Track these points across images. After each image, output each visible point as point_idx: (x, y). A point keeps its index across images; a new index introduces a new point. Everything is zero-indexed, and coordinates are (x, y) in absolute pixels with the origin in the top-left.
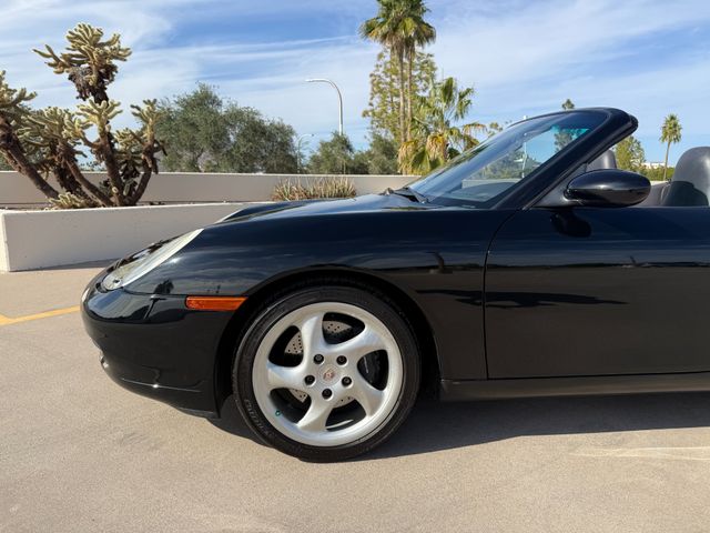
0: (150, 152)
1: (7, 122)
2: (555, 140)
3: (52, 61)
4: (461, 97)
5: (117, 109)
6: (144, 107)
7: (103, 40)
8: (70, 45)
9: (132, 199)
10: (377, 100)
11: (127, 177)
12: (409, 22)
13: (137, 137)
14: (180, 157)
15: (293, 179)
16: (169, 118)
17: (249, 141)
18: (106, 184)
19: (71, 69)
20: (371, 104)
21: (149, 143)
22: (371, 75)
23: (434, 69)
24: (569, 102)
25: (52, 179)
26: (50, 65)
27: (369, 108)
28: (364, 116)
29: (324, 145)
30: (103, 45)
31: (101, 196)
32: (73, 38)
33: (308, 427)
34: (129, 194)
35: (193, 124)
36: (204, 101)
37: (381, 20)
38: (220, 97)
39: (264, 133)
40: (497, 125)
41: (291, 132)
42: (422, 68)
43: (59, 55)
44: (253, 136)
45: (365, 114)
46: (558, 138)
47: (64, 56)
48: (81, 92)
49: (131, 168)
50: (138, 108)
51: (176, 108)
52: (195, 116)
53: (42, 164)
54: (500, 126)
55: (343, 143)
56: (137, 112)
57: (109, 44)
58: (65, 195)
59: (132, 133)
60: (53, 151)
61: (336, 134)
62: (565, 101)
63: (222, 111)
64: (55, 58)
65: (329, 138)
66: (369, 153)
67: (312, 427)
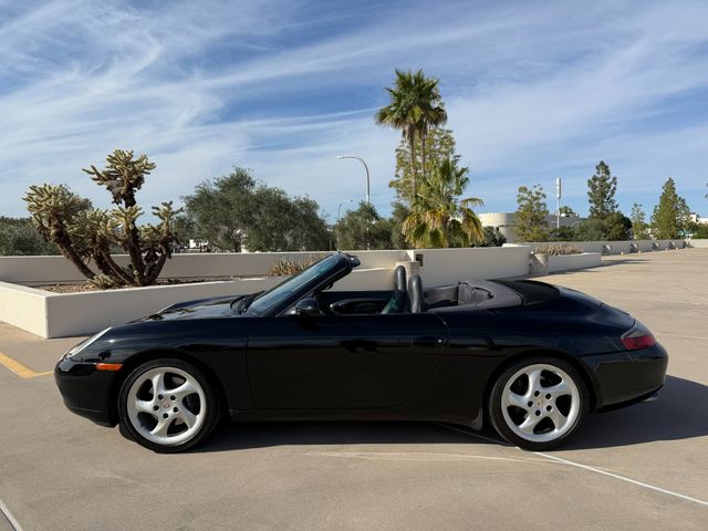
0: (166, 242)
1: (61, 222)
2: (589, 198)
3: (95, 176)
4: (458, 175)
5: (139, 212)
6: (162, 208)
7: (133, 160)
8: (109, 164)
9: (150, 279)
10: (401, 172)
11: (148, 261)
12: (417, 111)
13: (157, 231)
14: (217, 230)
15: (288, 257)
16: (209, 197)
17: (275, 216)
18: (130, 266)
19: (109, 182)
20: (397, 176)
21: (165, 235)
22: (397, 150)
23: (453, 144)
24: (602, 164)
25: (91, 264)
26: (94, 179)
27: (396, 179)
28: (390, 186)
29: (351, 214)
30: (133, 163)
31: (126, 276)
32: (111, 159)
33: (157, 434)
34: (149, 274)
35: (228, 203)
36: (239, 182)
37: (393, 109)
38: (253, 179)
39: (287, 210)
40: (525, 189)
41: (316, 206)
42: (442, 144)
43: (100, 172)
44: (279, 212)
45: (392, 184)
46: (591, 196)
47: (104, 173)
48: (115, 198)
49: (152, 254)
50: (158, 209)
51: (216, 188)
52: (230, 197)
53: (86, 252)
54: (529, 190)
55: (369, 212)
56: (156, 211)
57: (138, 162)
58: (101, 276)
59: (153, 228)
60: (94, 242)
61: (362, 204)
62: (598, 163)
63: (254, 191)
64: (98, 174)
65: (356, 208)
66: (391, 220)
67: (159, 434)
